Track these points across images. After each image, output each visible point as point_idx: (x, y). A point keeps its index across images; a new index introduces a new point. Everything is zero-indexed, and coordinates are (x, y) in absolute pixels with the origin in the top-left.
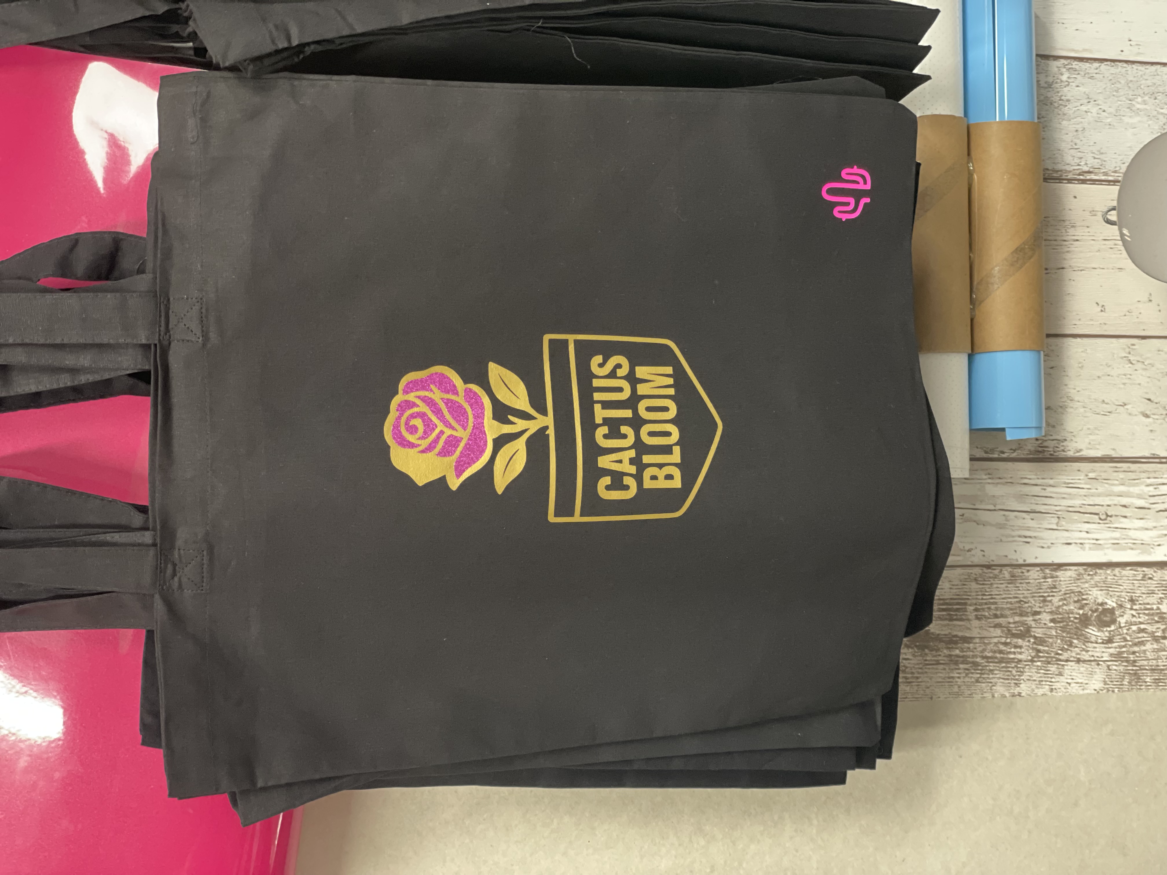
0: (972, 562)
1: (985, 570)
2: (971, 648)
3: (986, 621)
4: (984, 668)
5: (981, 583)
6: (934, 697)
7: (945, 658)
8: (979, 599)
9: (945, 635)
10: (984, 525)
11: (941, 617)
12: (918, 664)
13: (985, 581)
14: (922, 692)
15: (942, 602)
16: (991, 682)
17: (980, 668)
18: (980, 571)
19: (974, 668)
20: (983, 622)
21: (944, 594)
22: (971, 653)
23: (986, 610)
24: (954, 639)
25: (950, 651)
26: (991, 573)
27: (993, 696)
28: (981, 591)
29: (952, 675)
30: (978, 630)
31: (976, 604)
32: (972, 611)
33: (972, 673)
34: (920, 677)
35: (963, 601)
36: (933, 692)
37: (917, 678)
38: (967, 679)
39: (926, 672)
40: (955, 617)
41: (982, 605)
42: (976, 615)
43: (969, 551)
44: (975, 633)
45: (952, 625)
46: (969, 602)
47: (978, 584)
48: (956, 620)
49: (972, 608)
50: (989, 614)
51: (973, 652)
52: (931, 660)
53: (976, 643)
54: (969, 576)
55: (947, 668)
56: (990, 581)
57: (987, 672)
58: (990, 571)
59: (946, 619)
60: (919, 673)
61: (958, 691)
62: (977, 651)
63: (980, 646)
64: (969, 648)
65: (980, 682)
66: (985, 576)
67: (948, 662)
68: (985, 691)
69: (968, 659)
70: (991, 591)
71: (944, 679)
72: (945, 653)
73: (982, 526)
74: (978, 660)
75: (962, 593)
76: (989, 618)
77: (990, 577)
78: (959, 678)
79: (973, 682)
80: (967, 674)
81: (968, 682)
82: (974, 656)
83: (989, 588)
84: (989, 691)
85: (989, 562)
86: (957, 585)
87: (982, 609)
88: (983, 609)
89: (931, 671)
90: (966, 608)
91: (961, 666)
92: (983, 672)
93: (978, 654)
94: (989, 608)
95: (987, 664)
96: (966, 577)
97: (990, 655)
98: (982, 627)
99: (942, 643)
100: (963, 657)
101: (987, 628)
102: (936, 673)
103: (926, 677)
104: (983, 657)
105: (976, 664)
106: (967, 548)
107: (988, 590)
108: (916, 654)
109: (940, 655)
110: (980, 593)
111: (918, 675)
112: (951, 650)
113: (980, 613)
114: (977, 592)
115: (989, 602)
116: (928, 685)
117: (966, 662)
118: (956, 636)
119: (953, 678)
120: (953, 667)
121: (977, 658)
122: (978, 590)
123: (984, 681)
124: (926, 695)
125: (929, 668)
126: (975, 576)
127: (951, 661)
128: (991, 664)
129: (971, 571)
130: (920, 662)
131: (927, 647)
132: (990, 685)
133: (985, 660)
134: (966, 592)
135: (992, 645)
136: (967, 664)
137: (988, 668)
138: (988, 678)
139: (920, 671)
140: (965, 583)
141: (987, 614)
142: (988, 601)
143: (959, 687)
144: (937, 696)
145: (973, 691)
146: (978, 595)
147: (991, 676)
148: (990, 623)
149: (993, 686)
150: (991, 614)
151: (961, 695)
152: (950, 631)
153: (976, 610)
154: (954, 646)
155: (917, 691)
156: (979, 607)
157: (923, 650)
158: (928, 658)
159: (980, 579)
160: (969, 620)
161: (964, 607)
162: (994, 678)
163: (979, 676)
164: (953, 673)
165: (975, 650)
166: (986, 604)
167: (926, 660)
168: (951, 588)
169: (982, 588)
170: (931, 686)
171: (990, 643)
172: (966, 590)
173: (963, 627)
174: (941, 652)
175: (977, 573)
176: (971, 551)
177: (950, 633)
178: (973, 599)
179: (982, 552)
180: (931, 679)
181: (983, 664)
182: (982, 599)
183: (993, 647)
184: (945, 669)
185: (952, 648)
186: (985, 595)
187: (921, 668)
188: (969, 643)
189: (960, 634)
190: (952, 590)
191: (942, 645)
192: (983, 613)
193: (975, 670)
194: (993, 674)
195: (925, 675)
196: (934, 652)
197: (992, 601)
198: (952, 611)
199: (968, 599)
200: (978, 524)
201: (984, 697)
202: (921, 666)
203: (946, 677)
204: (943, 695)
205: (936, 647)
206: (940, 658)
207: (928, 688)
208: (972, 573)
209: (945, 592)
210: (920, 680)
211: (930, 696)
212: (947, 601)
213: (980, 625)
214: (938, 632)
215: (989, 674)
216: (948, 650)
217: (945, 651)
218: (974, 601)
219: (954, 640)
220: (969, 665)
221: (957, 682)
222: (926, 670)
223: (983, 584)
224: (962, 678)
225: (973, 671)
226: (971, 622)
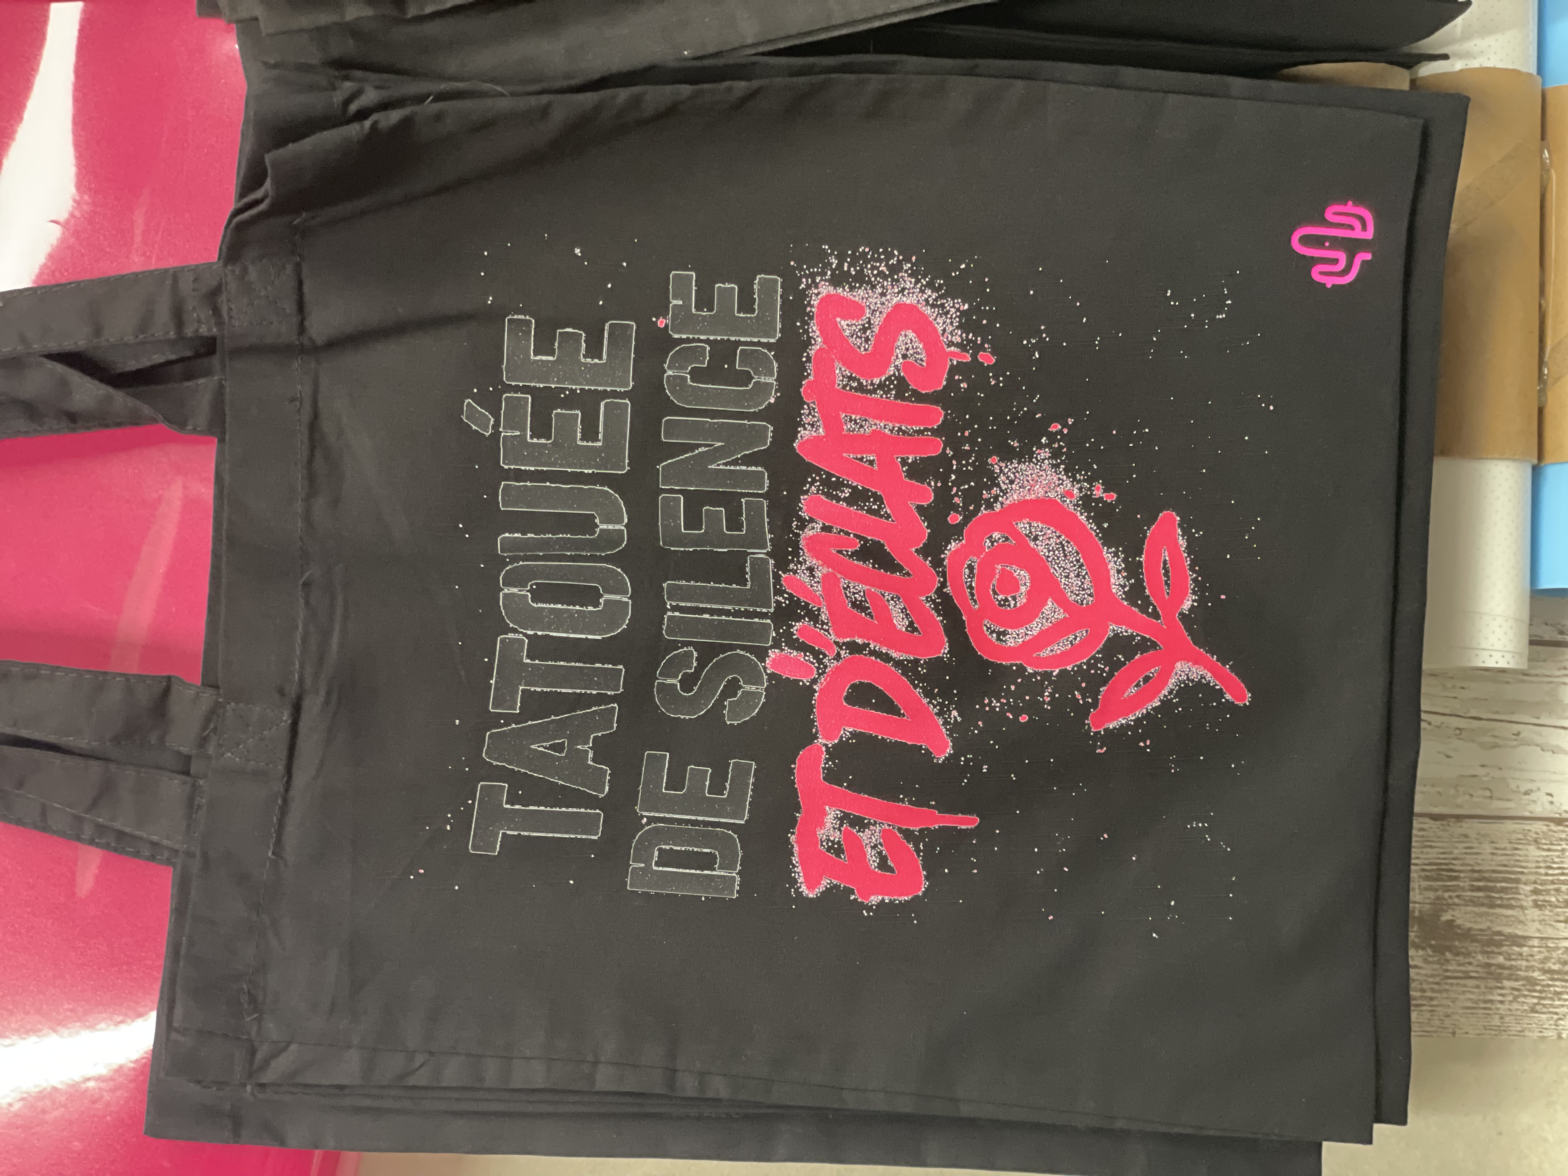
0: (1531, 812)
1: (1553, 827)
2: (1525, 954)
3: (1551, 911)
4: (1546, 989)
5: (1546, 847)
6: (1457, 1031)
7: (1479, 969)
8: (1540, 874)
9: (1480, 930)
10: (1553, 752)
11: (1476, 900)
12: (1432, 976)
13: (1552, 844)
14: (1438, 1022)
15: (1476, 875)
16: (1556, 1013)
17: (1538, 988)
18: (1545, 829)
19: (1528, 987)
20: (1547, 912)
21: (1480, 862)
22: (1524, 963)
23: (1552, 892)
24: (1496, 938)
25: (1488, 958)
26: (1563, 831)
27: (1560, 1037)
28: (1545, 861)
29: (1491, 997)
30: (1537, 925)
31: (1535, 882)
32: (1529, 893)
33: (1525, 996)
34: (1436, 997)
35: (1513, 876)
36: (1456, 1023)
37: (1431, 999)
38: (1515, 1006)
39: (1446, 991)
40: (1499, 902)
41: (1545, 884)
42: (1535, 901)
43: (1526, 793)
44: (1531, 930)
45: (1493, 914)
46: (1523, 878)
47: (1539, 848)
48: (1500, 906)
49: (1528, 888)
50: (1558, 900)
51: (1527, 961)
52: (1456, 971)
53: (1534, 947)
54: (1525, 835)
55: (1482, 985)
56: (1560, 845)
57: (1551, 995)
58: (1561, 828)
59: (1483, 905)
60: (1433, 990)
61: (1499, 1024)
62: (1535, 960)
63: (1540, 952)
64: (1521, 954)
65: (1537, 1012)
66: (1553, 836)
67: (1484, 975)
68: (1545, 1026)
69: (1519, 973)
70: (1562, 862)
71: (1476, 1003)
72: (1479, 960)
73: (1550, 753)
74: (1536, 974)
75: (1512, 863)
76: (1557, 907)
77: (1561, 839)
78: (1502, 1002)
79: (1525, 1010)
80: (1516, 998)
81: (1517, 1010)
82: (1528, 968)
83: (1558, 857)
84: (1554, 1027)
85: (1560, 814)
86: (1504, 849)
87: (1543, 891)
88: (1548, 892)
89: (1454, 988)
90: (1517, 888)
91: (1506, 983)
92: (1543, 995)
93: (1536, 964)
94: (1558, 890)
95: (1550, 983)
96: (1520, 836)
97: (1556, 967)
98: (1544, 920)
99: (1475, 944)
100: (1510, 968)
101: (1555, 924)
102: (1464, 992)
103: (1447, 998)
104: (1545, 971)
105: (1532, 982)
106: (1522, 790)
107: (1557, 860)
108: (1430, 959)
109: (1470, 963)
110: (1542, 865)
111: (1432, 995)
112: (1491, 955)
113: (1541, 898)
114: (1538, 862)
115: (1558, 880)
116: (1449, 1011)
117: (1514, 977)
118: (1499, 933)
119: (1491, 1001)
120: (1492, 983)
121: (1534, 971)
122: (1540, 859)
123: (1545, 1010)
124: (1445, 1028)
125: (1452, 984)
126: (1536, 836)
127: (1491, 973)
128: (1557, 983)
129: (1528, 827)
130: (1436, 973)
131: (1449, 949)
132: (1556, 1017)
133: (1548, 975)
134: (1518, 861)
135: (1560, 952)
136: (1517, 980)
137: (1552, 989)
138: (1552, 1006)
139: (1435, 987)
140: (1516, 846)
141: (1553, 899)
142: (1556, 877)
143: (1502, 1018)
144: (1464, 1031)
145: (1525, 1026)
146: (1539, 867)
147: (1557, 1003)
148: (1558, 914)
149: (1560, 1019)
150: (1561, 900)
151: (1505, 1031)
152: (1489, 924)
153: (1535, 892)
154: (1496, 950)
155: (1429, 1020)
156: (1540, 887)
157: (1443, 954)
158: (1450, 968)
159: (1543, 841)
160: (1522, 907)
161: (1514, 885)
162: (1562, 1006)
163: (1535, 1001)
164: (1492, 994)
165: (1530, 958)
166: (1553, 882)
167: (1447, 971)
168: (1493, 854)
169: (1547, 856)
170: (1453, 1013)
171: (1558, 948)
172: (1519, 858)
173: (1513, 919)
174: (1473, 957)
175: (1538, 831)
176: (1529, 794)
177: (1489, 928)
178: (1531, 873)
179: (1550, 798)
180: (1453, 1002)
181: (1544, 983)
182: (1547, 874)
183: (1562, 954)
184: (1478, 987)
185: (1492, 952)
186: (1550, 868)
187: (1438, 983)
188: (1521, 946)
189: (1507, 930)
190: (1495, 857)
191: (1474, 947)
192: (1547, 898)
193: (1529, 991)
194: (1559, 999)
195: (1445, 995)
196: (1460, 958)
197: (1562, 878)
198: (1493, 892)
199: (1522, 873)
200: (1543, 750)
201: (1544, 1037)
202: (1437, 979)
203: (1479, 1000)
204: (1474, 1029)
205: (1463, 950)
206: (1470, 968)
207: (1448, 1016)
208: (1529, 830)
209: (1483, 860)
210: (1435, 1003)
211: (1451, 1030)
212: (1486, 875)
213: (1542, 917)
214: (1468, 925)
215: (1552, 999)
216: (1485, 956)
217: (1480, 957)
218: (1532, 878)
219: (1495, 940)
220: (1520, 983)
221: (1498, 1009)
222: (1447, 987)
223: (1549, 850)
224: (1507, 1003)
225: (1526, 993)
226: (1526, 912)
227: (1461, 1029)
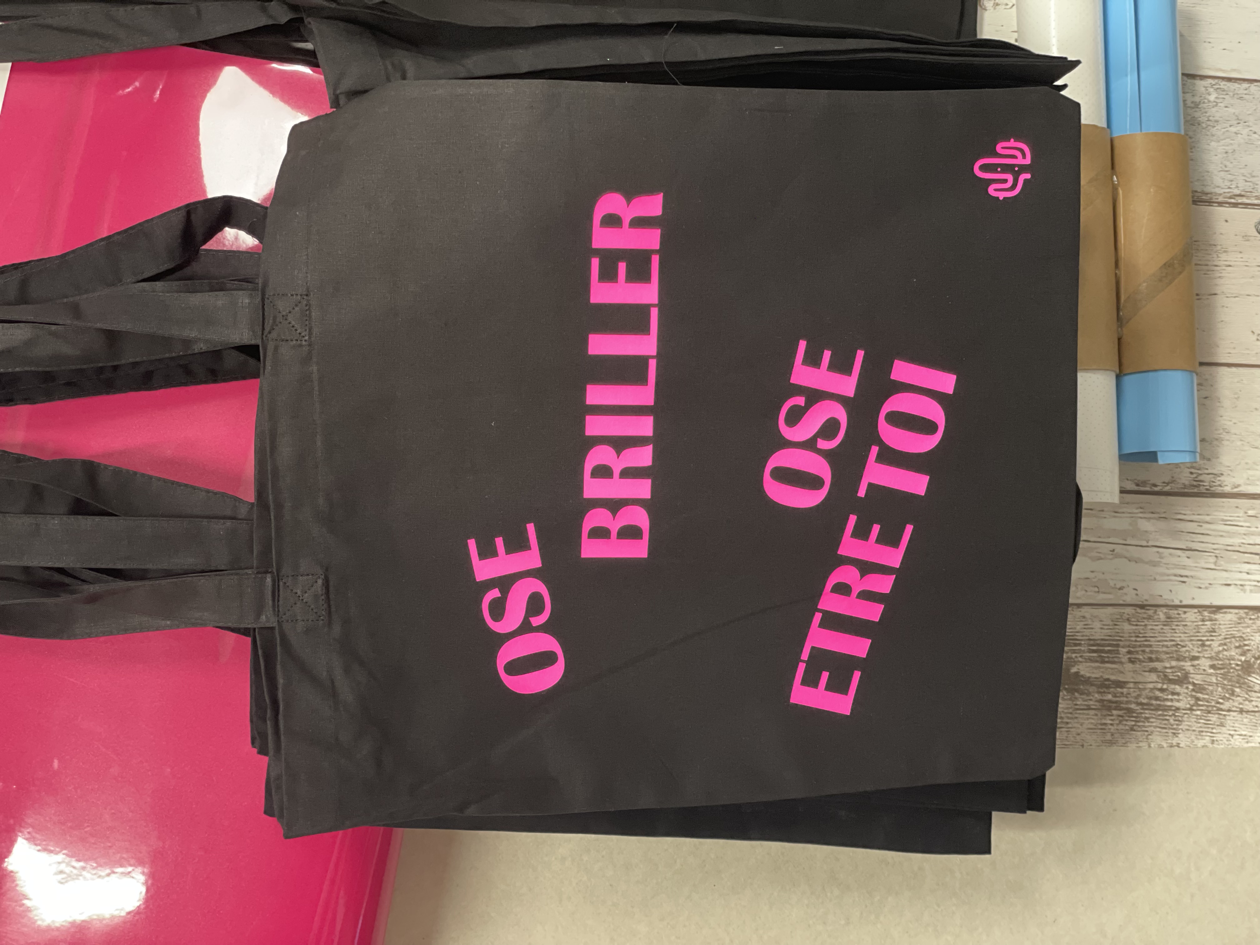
0: (1124, 601)
1: (1139, 610)
2: (1125, 693)
3: (1140, 665)
4: (1139, 715)
5: (1134, 623)
6: (1085, 744)
7: (1097, 703)
8: (1132, 641)
9: (1096, 678)
10: (1136, 562)
11: (1092, 658)
12: (1067, 708)
13: (1139, 622)
14: (1072, 739)
15: (1092, 642)
16: (1147, 731)
17: (1135, 715)
18: (1133, 611)
19: (1128, 714)
20: (1138, 666)
21: (1094, 634)
22: (1125, 699)
23: (1140, 653)
24: (1107, 683)
25: (1102, 696)
26: (1145, 613)
27: (1150, 746)
28: (1135, 633)
29: (1104, 721)
30: (1131, 674)
31: (1129, 646)
32: (1125, 654)
33: (1127, 720)
34: (1071, 722)
35: (1115, 643)
36: (1084, 739)
37: (1067, 723)
38: (1121, 727)
39: (1076, 718)
40: (1106, 660)
41: (1136, 647)
42: (1129, 659)
43: (1121, 589)
44: (1128, 677)
45: (1103, 668)
46: (1121, 643)
47: (1130, 624)
48: (1108, 662)
49: (1124, 650)
50: (1144, 658)
51: (1127, 697)
52: (1081, 705)
53: (1130, 688)
54: (1121, 616)
55: (1099, 714)
56: (1143, 622)
57: (1143, 720)
58: (1143, 611)
59: (1097, 661)
60: (1068, 718)
61: (1111, 739)
62: (1132, 697)
63: (1135, 692)
64: (1122, 693)
65: (1134, 731)
66: (1139, 616)
67: (1100, 707)
68: (1140, 740)
69: (1122, 705)
70: (1145, 633)
71: (1096, 725)
72: (1096, 698)
73: (1134, 562)
74: (1133, 706)
75: (1113, 634)
76: (1144, 662)
77: (1144, 618)
78: (1112, 724)
79: (1127, 730)
80: (1120, 721)
81: (1122, 729)
82: (1128, 702)
83: (1143, 630)
84: (1145, 740)
85: (1143, 602)
86: (1108, 625)
87: (1134, 652)
88: (1137, 652)
89: (1081, 716)
90: (1118, 650)
91: (1115, 712)
92: (1138, 719)
93: (1133, 700)
94: (1143, 651)
95: (1142, 711)
96: (1118, 617)
97: (1145, 701)
98: (1136, 671)
99: (1094, 687)
100: (1116, 702)
101: (1143, 673)
102: (1088, 719)
103: (1077, 723)
104: (1138, 704)
105: (1130, 711)
106: (1118, 586)
107: (1142, 631)
108: (1065, 698)
109: (1091, 700)
110: (1133, 635)
111: (1069, 721)
112: (1103, 694)
113: (1133, 656)
114: (1130, 633)
115: (1144, 644)
116: (1079, 731)
117: (1118, 708)
118: (1108, 680)
119: (1105, 724)
120: (1105, 712)
121: (1131, 704)
122: (1131, 631)
123: (1139, 729)
124: (1077, 742)
125: (1080, 714)
126: (1128, 616)
127: (1103, 706)
128: (1146, 712)
129: (1123, 611)
130: (1070, 706)
131: (1077, 691)
132: (1146, 733)
133: (1140, 707)
134: (1118, 633)
135: (1147, 691)
136: (1120, 710)
137: (1143, 715)
138: (1144, 726)
139: (1069, 715)
140: (1116, 623)
141: (1141, 657)
142: (1142, 643)
143: (1112, 735)
144: (1089, 744)
145: (1128, 740)
146: (1132, 637)
147: (1147, 724)
148: (1144, 667)
149: (1150, 735)
150: (1146, 657)
151: (1115, 743)
152: (1101, 674)
153: (1129, 652)
154: (1106, 690)
155: (1067, 737)
156: (1132, 649)
157: (1073, 694)
158: (1078, 703)
159: (1133, 620)
160: (1121, 663)
161: (1116, 649)
162: (1151, 726)
163: (1133, 723)
164: (1105, 719)
165: (1128, 696)
166: (1140, 646)
167: (1076, 705)
168: (1102, 628)
169: (1136, 629)
170: (1082, 732)
171: (1145, 689)
172: (1118, 631)
173: (1116, 670)
174: (1093, 696)
175: (1130, 613)
176: (1122, 589)
177: (1101, 677)
178: (1126, 640)
179: (1135, 592)
180: (1081, 725)
181: (1138, 711)
182: (1136, 641)
183: (1149, 692)
184: (1096, 715)
185: (1104, 692)
186: (1138, 637)
187: (1071, 713)
188: (1122, 687)
189: (1113, 678)
190: (1103, 631)
191: (1092, 689)
192: (1137, 656)
193: (1129, 717)
194: (1148, 722)
195: (1076, 720)
196: (1084, 697)
197: (1146, 643)
198: (1103, 653)
199: (1120, 640)
200: (1130, 561)
201: (1140, 747)
202: (1071, 711)
203: (1098, 724)
204: (1095, 743)
205: (1086, 691)
206: (1091, 703)
207: (1079, 734)
208: (1124, 613)
209: (1095, 632)
210: (1070, 726)
211: (1081, 744)
212: (1098, 642)
213: (1134, 669)
214: (1088, 675)
215: (1143, 722)
216: (1100, 695)
217: (1096, 695)
218: (1127, 643)
219: (1106, 684)
220: (1123, 712)
221: (1110, 729)
222: (1076, 715)
223: (1137, 625)
224: (1115, 725)
225: (1127, 718)
226: (1124, 666)
227: (1087, 743)
